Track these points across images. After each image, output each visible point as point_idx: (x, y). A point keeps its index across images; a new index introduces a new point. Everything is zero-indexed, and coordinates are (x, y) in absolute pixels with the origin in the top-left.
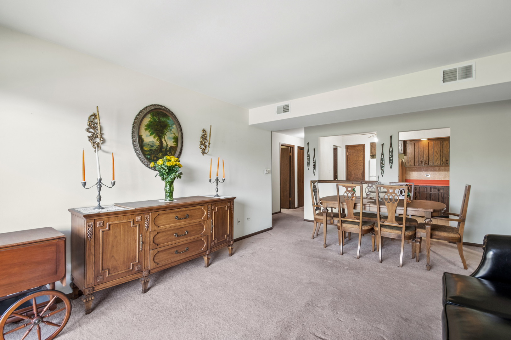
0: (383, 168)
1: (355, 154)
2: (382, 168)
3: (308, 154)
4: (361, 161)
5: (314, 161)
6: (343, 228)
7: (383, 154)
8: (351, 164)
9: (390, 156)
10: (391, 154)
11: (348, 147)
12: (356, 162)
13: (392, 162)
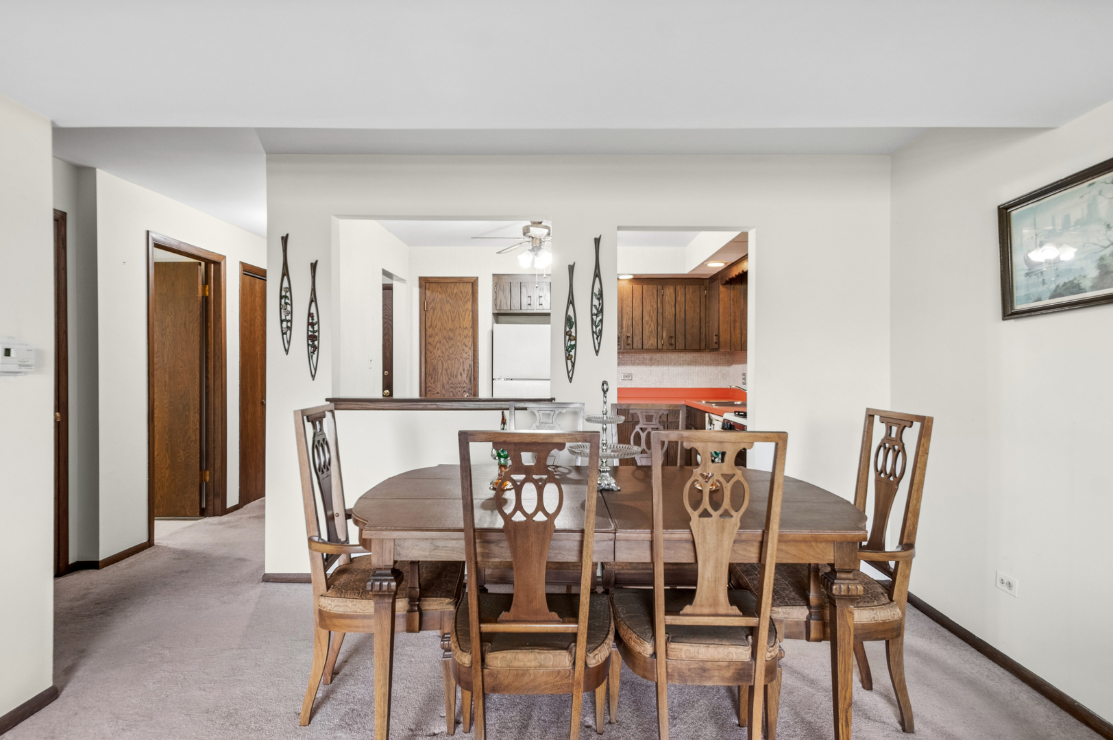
0: (572, 353)
1: (447, 308)
2: (570, 350)
3: (286, 284)
4: (466, 332)
5: (310, 315)
6: (491, 674)
7: (571, 302)
8: (437, 338)
9: (595, 311)
10: (596, 302)
11: (426, 283)
12: (451, 335)
13: (601, 331)
